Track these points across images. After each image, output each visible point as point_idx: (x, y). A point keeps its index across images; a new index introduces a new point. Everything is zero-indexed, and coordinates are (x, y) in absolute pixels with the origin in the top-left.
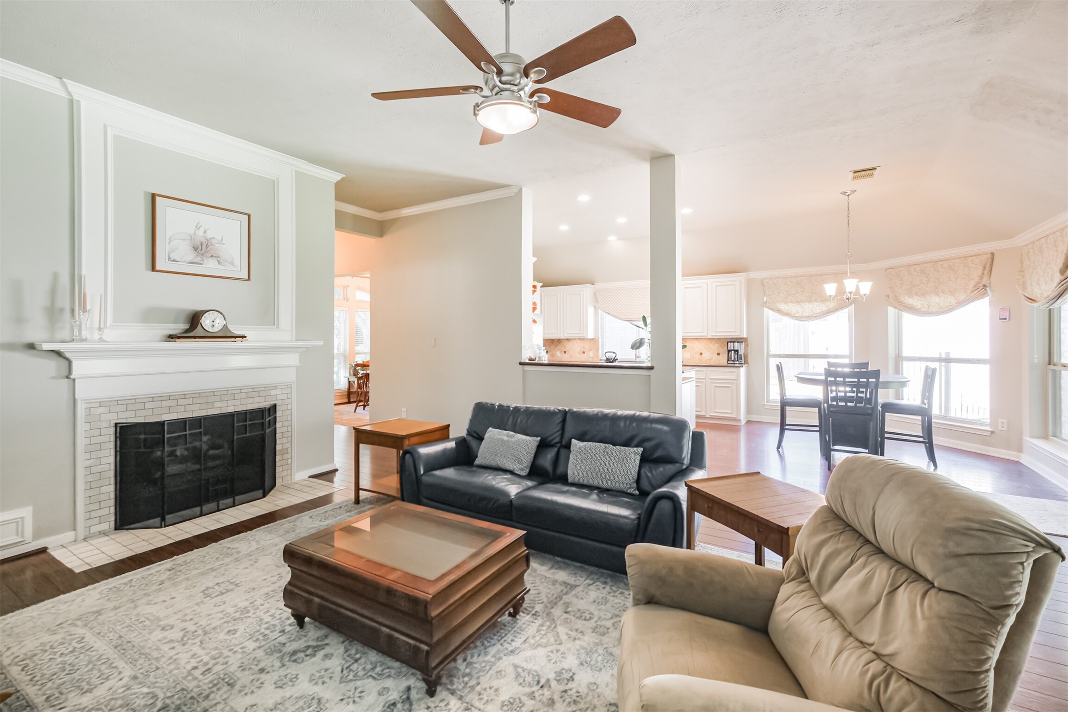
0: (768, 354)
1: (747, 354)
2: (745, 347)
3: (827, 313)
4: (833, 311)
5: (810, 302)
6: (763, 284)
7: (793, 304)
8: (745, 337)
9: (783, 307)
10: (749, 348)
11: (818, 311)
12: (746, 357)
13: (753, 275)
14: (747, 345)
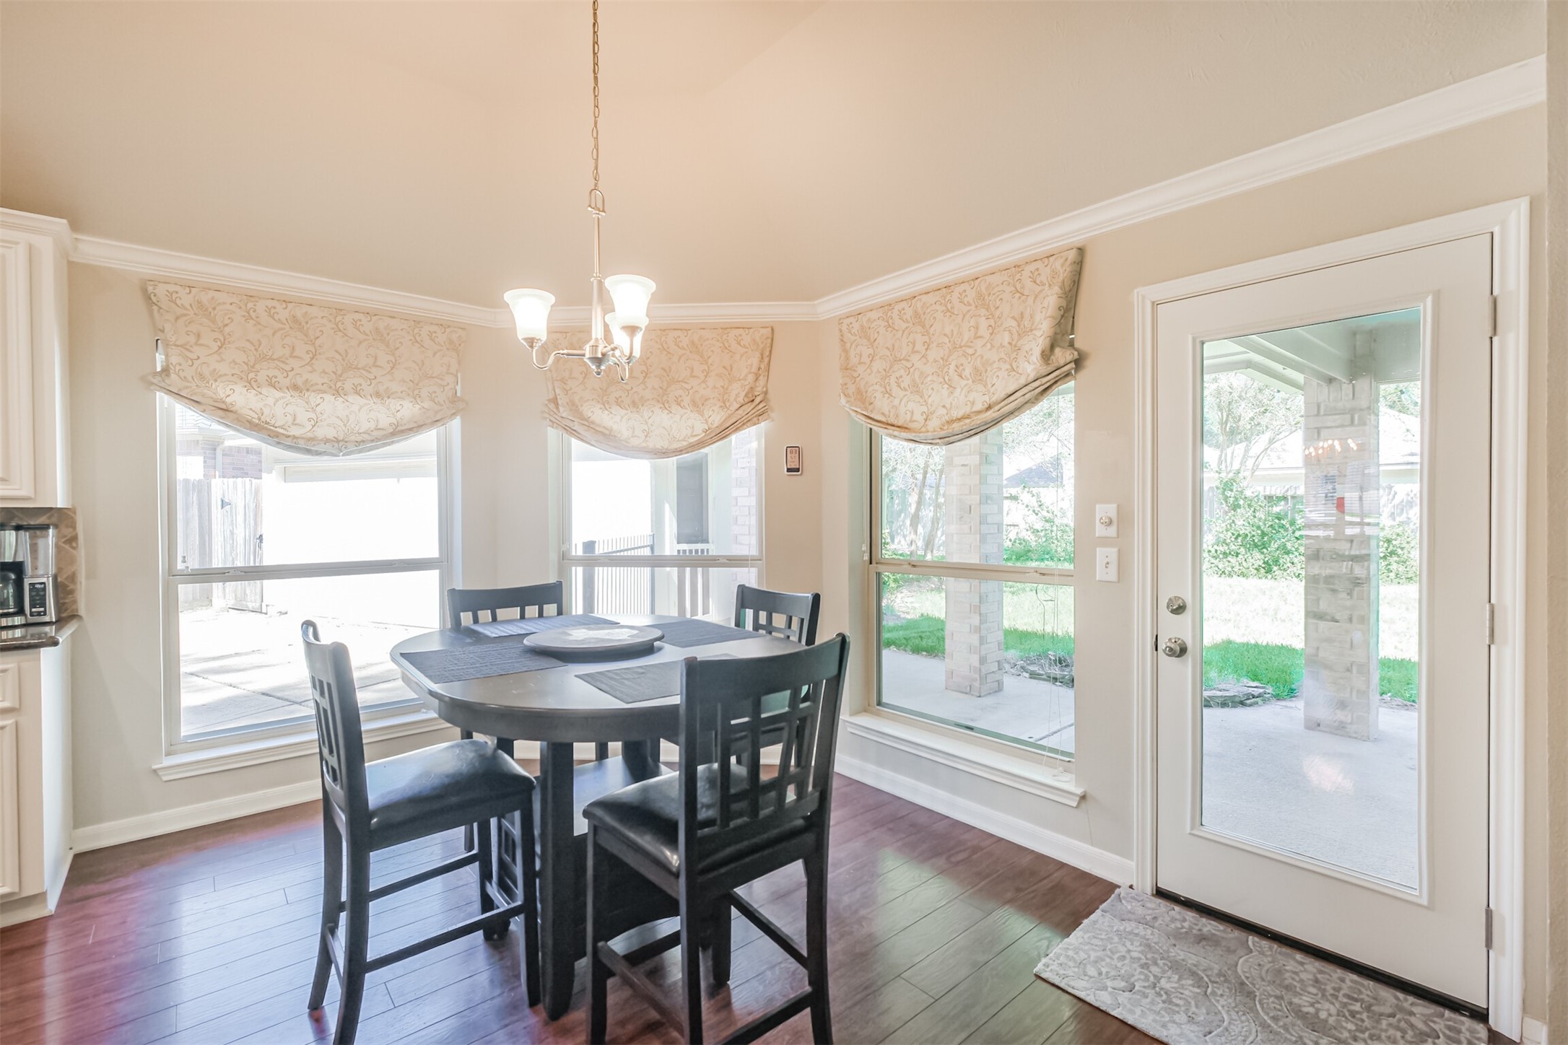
0: (171, 572)
1: (73, 578)
2: (57, 546)
3: (393, 434)
4: (410, 429)
5: (337, 392)
6: (148, 298)
7: (278, 394)
8: (60, 504)
9: (240, 398)
10: (82, 554)
11: (365, 426)
12: (64, 589)
13: (96, 250)
14: (72, 540)
